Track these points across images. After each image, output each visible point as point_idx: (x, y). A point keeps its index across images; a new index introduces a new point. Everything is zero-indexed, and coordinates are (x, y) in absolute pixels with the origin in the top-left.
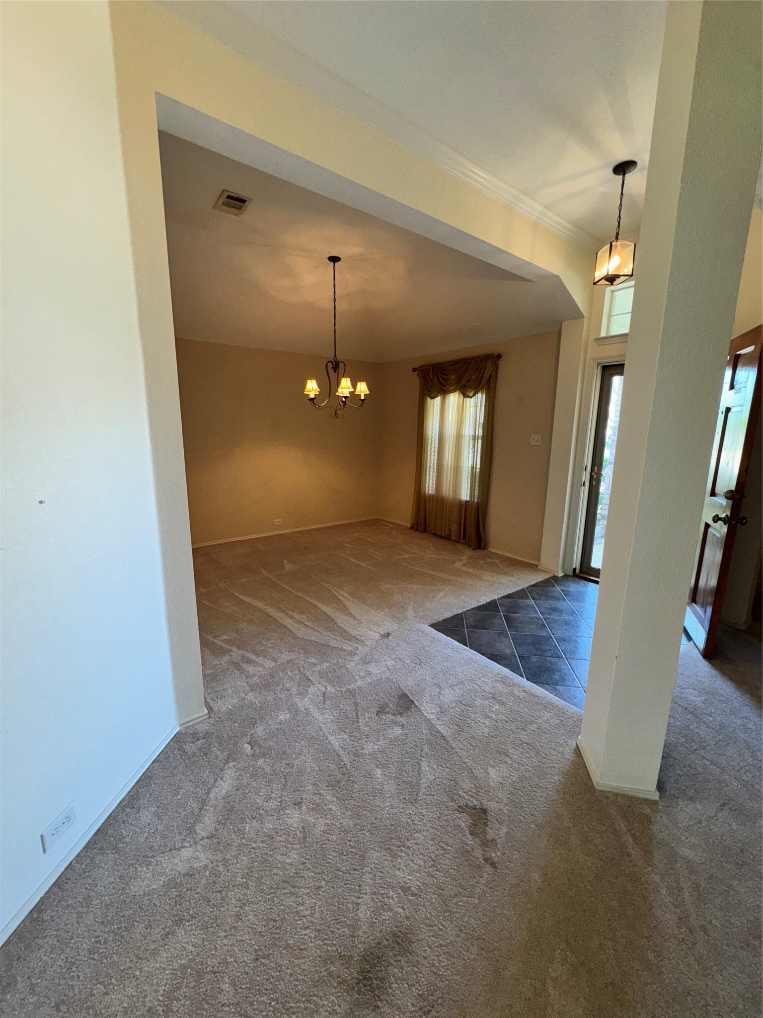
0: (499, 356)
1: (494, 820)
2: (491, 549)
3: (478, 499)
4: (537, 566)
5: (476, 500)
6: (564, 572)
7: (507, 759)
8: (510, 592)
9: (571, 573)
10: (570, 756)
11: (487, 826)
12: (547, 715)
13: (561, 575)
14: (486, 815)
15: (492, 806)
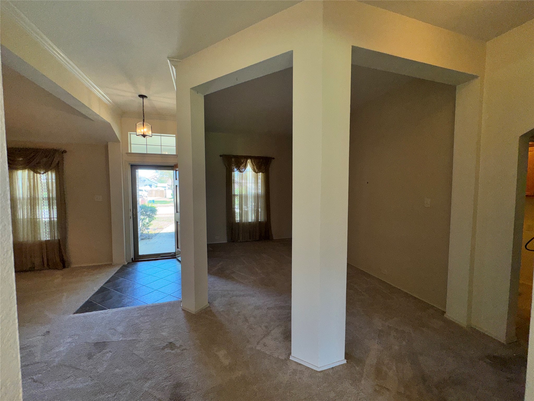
0: (65, 152)
1: (176, 342)
2: (73, 266)
3: (58, 237)
4: (111, 264)
5: (56, 238)
6: (127, 262)
7: (165, 327)
8: (108, 280)
9: (131, 261)
10: (182, 312)
11: (175, 345)
12: (166, 308)
13: (126, 263)
14: (172, 343)
15: (172, 340)
